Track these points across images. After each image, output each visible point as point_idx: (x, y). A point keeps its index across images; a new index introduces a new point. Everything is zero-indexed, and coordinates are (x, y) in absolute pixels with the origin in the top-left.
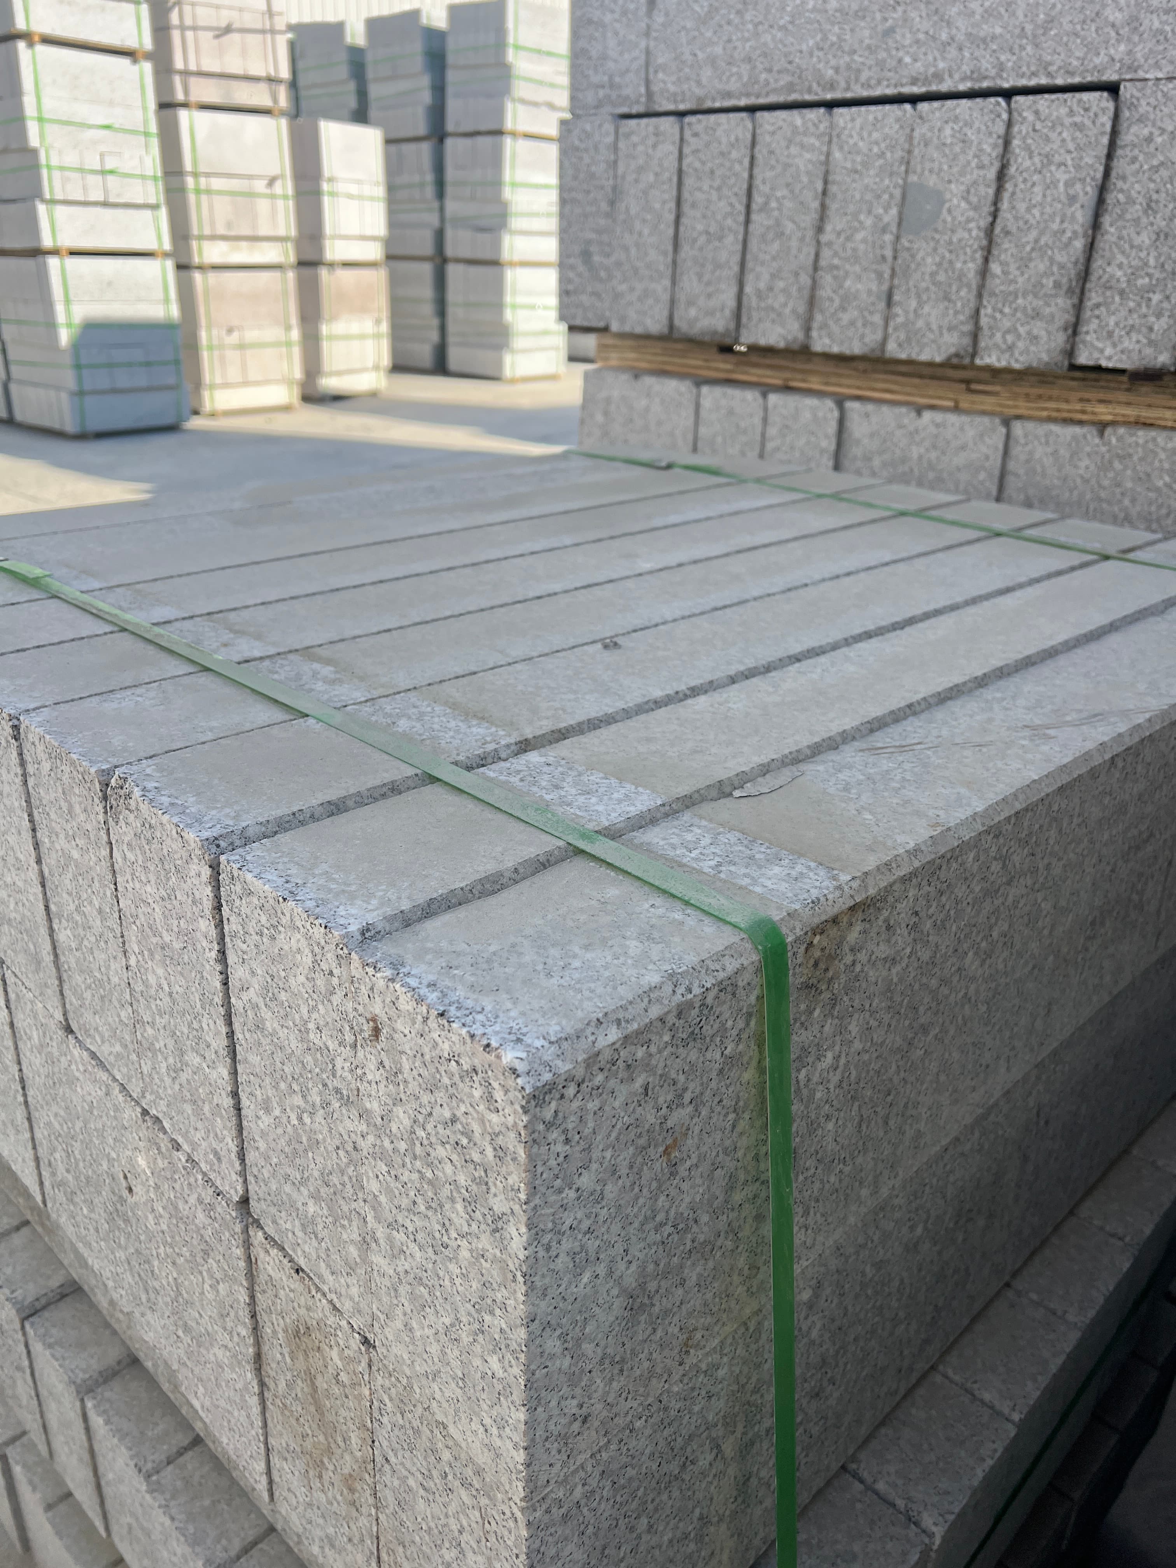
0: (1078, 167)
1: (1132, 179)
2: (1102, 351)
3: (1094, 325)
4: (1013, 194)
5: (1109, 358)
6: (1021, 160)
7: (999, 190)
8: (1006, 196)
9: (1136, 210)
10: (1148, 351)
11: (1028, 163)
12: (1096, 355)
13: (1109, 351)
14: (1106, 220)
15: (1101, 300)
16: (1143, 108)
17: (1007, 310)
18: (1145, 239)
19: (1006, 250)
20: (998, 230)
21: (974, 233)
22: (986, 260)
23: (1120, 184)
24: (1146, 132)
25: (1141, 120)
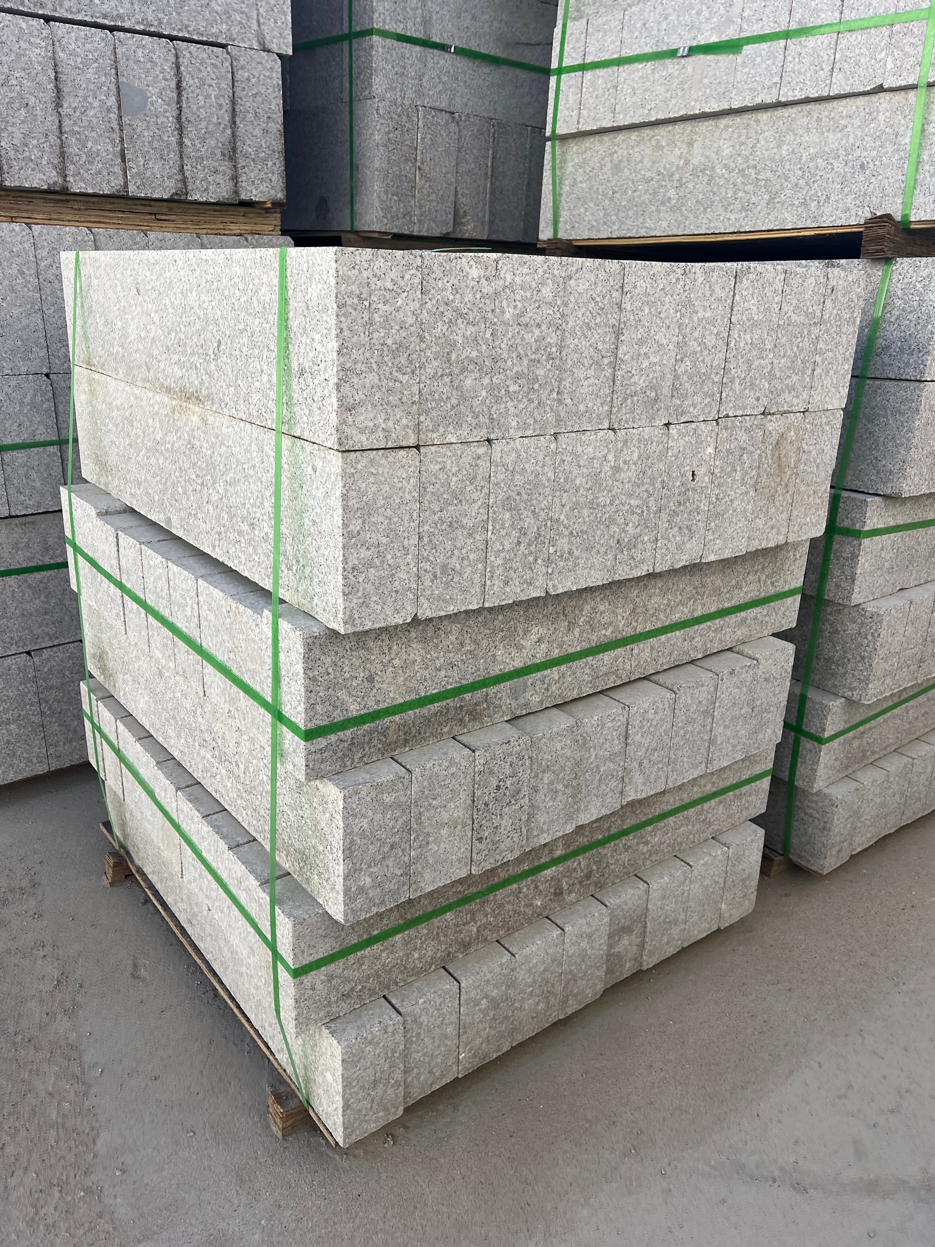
0: (219, 88)
1: (244, 100)
2: (251, 192)
3: (244, 178)
4: (187, 98)
5: (255, 196)
6: (188, 80)
7: (179, 95)
8: (184, 99)
9: (250, 117)
10: (272, 192)
11: (191, 82)
12: (249, 194)
13: (254, 192)
14: (238, 120)
15: (244, 164)
16: (242, 62)
17: (199, 167)
18: (258, 132)
19: (191, 131)
20: (183, 119)
21: (171, 119)
22: (181, 137)
23: (239, 101)
24: (246, 74)
25: (243, 68)
